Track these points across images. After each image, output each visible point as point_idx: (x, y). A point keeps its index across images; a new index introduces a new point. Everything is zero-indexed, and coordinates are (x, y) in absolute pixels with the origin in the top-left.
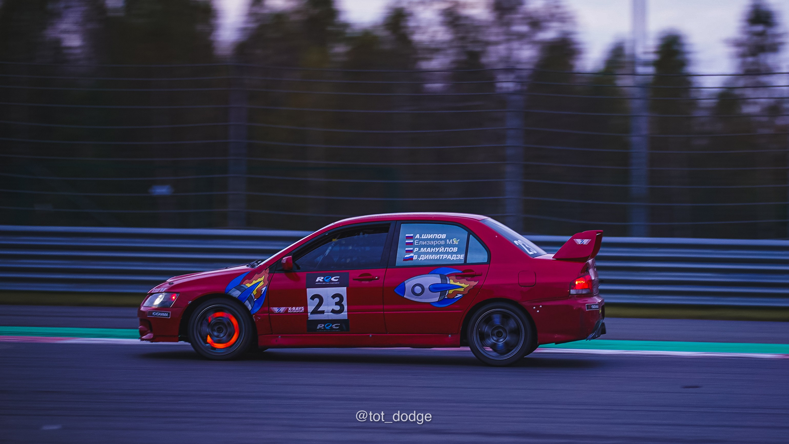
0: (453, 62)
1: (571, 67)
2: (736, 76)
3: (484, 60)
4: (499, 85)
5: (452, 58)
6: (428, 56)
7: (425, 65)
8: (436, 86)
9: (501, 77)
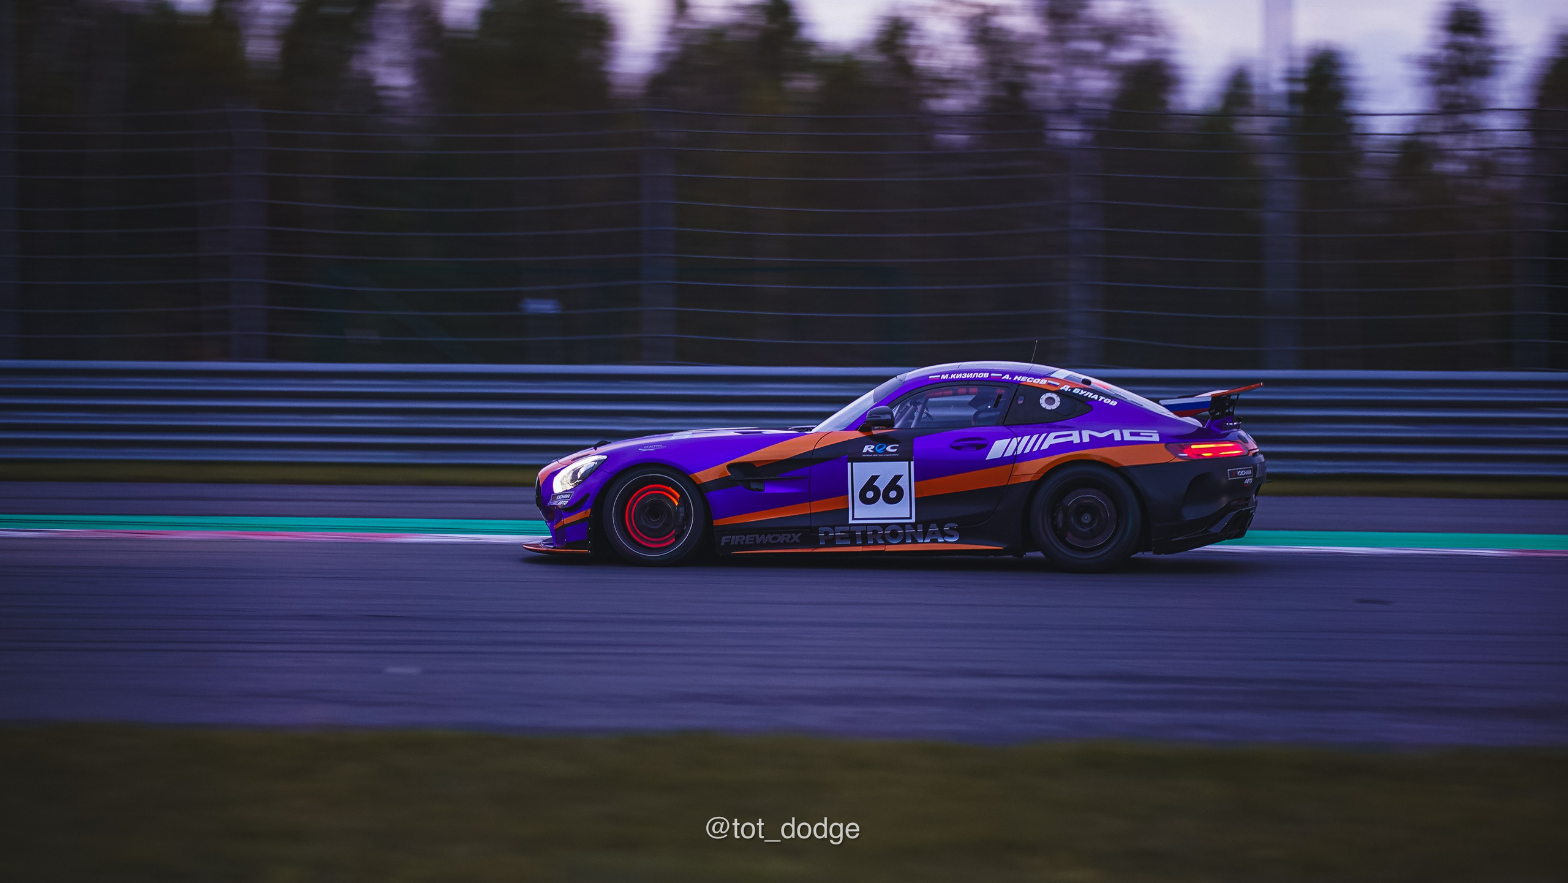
0: (988, 99)
1: (1164, 103)
2: (1427, 116)
3: (1028, 95)
4: (1051, 134)
5: (979, 93)
6: (940, 91)
7: (936, 105)
8: (958, 139)
9: (1053, 122)
